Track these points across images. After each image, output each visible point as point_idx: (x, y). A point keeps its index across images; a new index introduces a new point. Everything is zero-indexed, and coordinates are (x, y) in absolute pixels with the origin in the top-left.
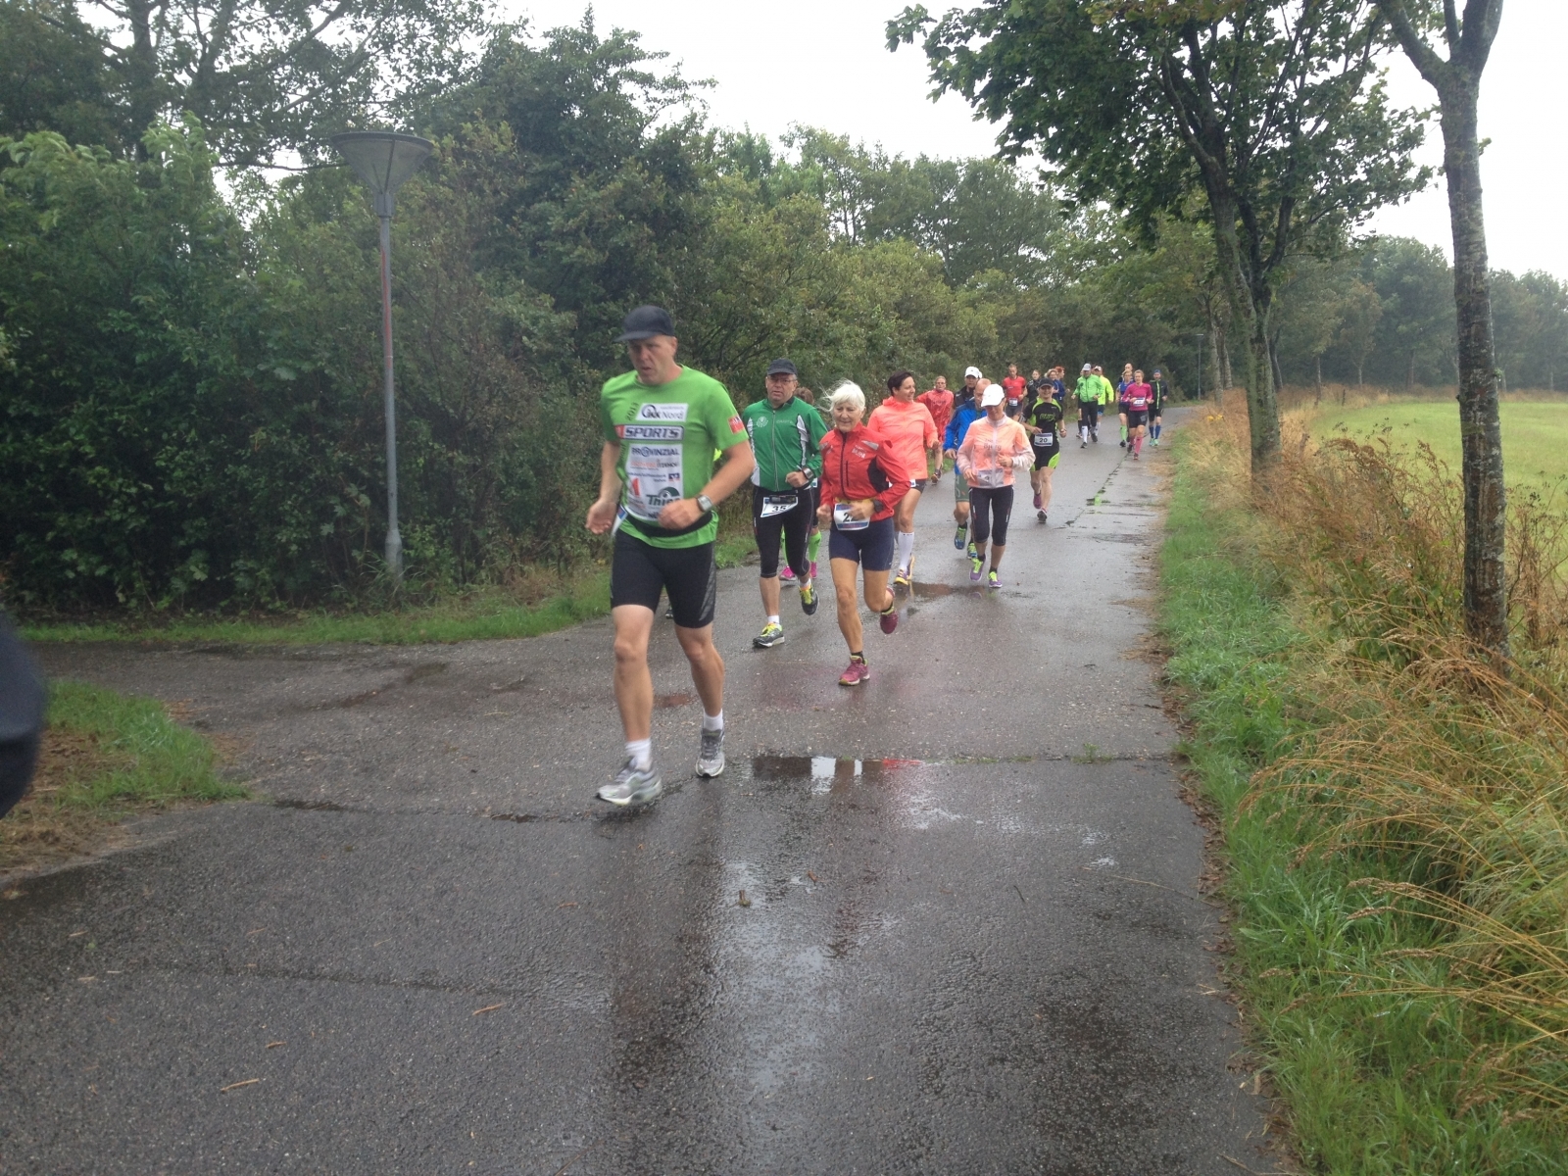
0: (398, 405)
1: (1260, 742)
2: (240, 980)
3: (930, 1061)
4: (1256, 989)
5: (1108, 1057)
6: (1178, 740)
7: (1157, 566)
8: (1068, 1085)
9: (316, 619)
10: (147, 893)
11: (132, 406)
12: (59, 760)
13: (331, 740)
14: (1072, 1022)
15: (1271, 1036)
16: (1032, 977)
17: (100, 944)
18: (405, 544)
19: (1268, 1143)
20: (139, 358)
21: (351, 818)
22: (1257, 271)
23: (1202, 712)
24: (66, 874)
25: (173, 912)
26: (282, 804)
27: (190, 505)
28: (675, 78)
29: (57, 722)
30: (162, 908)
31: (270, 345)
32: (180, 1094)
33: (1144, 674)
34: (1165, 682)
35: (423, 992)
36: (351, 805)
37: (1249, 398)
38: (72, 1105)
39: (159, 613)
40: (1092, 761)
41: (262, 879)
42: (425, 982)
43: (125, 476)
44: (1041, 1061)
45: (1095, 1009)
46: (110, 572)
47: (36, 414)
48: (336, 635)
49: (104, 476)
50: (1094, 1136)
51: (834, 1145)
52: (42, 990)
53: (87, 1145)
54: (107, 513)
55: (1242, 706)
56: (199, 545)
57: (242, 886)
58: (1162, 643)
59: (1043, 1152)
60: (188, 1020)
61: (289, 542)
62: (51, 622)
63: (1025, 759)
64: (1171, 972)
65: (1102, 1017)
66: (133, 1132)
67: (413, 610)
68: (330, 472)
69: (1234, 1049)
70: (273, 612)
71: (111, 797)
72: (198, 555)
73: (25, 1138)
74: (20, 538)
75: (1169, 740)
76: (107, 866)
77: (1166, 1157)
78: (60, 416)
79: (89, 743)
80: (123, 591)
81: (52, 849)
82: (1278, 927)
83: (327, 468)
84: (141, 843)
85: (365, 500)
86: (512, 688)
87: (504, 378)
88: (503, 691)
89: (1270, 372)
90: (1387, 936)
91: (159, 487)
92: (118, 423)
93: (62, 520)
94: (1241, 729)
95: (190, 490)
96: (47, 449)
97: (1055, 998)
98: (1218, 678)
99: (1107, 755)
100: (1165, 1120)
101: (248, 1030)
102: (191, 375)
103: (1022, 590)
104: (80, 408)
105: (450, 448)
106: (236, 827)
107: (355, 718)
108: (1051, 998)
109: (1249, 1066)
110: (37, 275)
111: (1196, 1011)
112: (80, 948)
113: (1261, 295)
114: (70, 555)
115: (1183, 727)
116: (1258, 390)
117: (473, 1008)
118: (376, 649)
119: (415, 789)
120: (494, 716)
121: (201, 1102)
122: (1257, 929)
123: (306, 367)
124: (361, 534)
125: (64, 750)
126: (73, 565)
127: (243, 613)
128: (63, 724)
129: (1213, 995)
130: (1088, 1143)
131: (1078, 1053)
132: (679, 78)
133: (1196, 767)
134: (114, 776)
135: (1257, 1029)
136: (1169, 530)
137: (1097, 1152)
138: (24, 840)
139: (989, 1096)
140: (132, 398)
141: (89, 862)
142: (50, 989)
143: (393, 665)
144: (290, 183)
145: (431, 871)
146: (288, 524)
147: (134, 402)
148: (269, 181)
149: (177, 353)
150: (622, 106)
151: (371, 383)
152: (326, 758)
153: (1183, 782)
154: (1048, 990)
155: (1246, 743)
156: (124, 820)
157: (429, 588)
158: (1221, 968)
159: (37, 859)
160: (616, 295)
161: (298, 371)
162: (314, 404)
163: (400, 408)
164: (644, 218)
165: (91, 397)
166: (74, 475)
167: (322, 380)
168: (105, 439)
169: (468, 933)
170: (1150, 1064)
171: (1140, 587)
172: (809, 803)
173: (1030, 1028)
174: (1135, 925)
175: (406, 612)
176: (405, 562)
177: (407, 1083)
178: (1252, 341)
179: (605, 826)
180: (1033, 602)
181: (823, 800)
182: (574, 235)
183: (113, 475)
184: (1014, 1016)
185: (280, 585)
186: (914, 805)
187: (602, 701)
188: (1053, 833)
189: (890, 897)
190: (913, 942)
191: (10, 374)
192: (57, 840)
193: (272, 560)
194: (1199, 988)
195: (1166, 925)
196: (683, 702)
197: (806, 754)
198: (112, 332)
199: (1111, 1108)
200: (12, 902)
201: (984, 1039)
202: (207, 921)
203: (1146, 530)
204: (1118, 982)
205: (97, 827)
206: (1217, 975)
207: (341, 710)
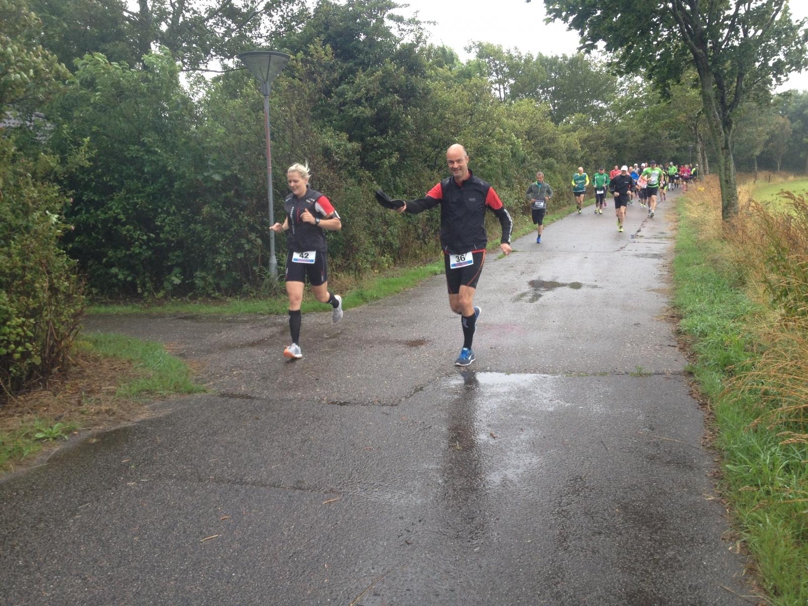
0: (273, 191)
1: (733, 365)
2: (206, 485)
3: (561, 533)
4: (736, 497)
5: (656, 533)
6: (687, 364)
7: (671, 271)
8: (635, 547)
9: (236, 301)
10: (159, 441)
11: (143, 194)
12: (114, 373)
13: (246, 363)
14: (636, 513)
15: (745, 522)
16: (613, 489)
17: (137, 466)
18: (279, 264)
19: (746, 580)
20: (146, 170)
21: (258, 403)
22: (724, 110)
23: (700, 349)
24: (119, 430)
25: (172, 450)
26: (223, 395)
27: (173, 245)
28: (414, 19)
29: (112, 354)
30: (166, 448)
31: (210, 163)
32: (179, 542)
33: (667, 329)
34: (679, 333)
35: (298, 491)
36: (257, 396)
37: (721, 179)
38: (127, 547)
39: (159, 299)
40: (641, 375)
41: (215, 433)
42: (298, 486)
43: (140, 230)
44: (620, 534)
45: (648, 507)
46: (134, 278)
47: (96, 199)
48: (246, 310)
49: (131, 230)
50: (651, 574)
51: (512, 576)
52: (110, 489)
53: (135, 568)
54: (132, 249)
55: (721, 345)
56: (177, 265)
57: (205, 437)
58: (676, 312)
59: (624, 582)
60: (182, 505)
61: (222, 263)
62: (106, 304)
63: (604, 374)
64: (688, 487)
65: (652, 511)
66: (157, 562)
68: (241, 227)
69: (725, 529)
70: (215, 298)
71: (139, 392)
72: (177, 270)
73: (105, 563)
74: (90, 263)
75: (682, 364)
76: (139, 426)
77: (690, 586)
78: (108, 200)
79: (127, 365)
80: (141, 288)
81: (112, 418)
82: (747, 464)
83: (240, 225)
84: (155, 415)
85: (259, 241)
86: (334, 337)
87: (327, 177)
88: (330, 338)
89: (732, 165)
91: (157, 235)
92: (137, 204)
93: (110, 253)
94: (722, 358)
95: (173, 236)
96: (102, 216)
97: (626, 501)
98: (708, 331)
99: (649, 372)
100: (689, 566)
101: (211, 510)
102: (172, 177)
103: (599, 284)
104: (118, 196)
106: (201, 407)
107: (256, 351)
108: (624, 501)
109: (733, 538)
111: (703, 509)
112: (127, 468)
113: (727, 124)
114: (114, 270)
115: (689, 357)
116: (726, 175)
117: (323, 500)
118: (266, 317)
119: (289, 388)
120: (326, 352)
121: (190, 547)
122: (735, 465)
123: (228, 173)
124: (257, 258)
125: (115, 368)
126: (116, 275)
127: (200, 299)
128: (114, 355)
129: (712, 500)
130: (648, 578)
131: (640, 530)
132: (416, 19)
133: (697, 379)
134: (141, 381)
135: (737, 519)
136: (677, 251)
137: (653, 582)
138: (98, 413)
139: (594, 552)
140: (142, 190)
141: (130, 424)
142: (114, 489)
143: (275, 325)
144: (216, 80)
145: (299, 430)
146: (220, 254)
147: (143, 192)
148: (207, 78)
149: (165, 167)
150: (387, 33)
151: (260, 181)
152: (244, 372)
153: (691, 386)
154: (622, 497)
155: (725, 365)
156: (146, 403)
158: (716, 486)
159: (104, 423)
160: (383, 132)
161: (223, 175)
162: (233, 192)
163: (275, 194)
165: (123, 191)
166: (115, 230)
167: (235, 179)
168: (130, 211)
169: (318, 462)
170: (680, 536)
171: (662, 282)
172: (490, 397)
173: (614, 516)
174: (668, 462)
175: (280, 297)
176: (279, 273)
177: (292, 539)
178: (722, 149)
179: (385, 408)
180: (604, 290)
181: (497, 395)
182: (358, 102)
183: (135, 229)
184: (605, 510)
185: (218, 285)
186: (545, 398)
187: (380, 343)
188: (620, 414)
189: (535, 446)
190: (549, 470)
191: (83, 179)
192: (114, 413)
193: (213, 272)
194: (704, 496)
195: (685, 463)
196: (422, 344)
197: (487, 371)
198: (132, 157)
199: (659, 559)
200: (94, 444)
201: (589, 522)
202: (189, 455)
203: (664, 251)
204: (661, 493)
205: (133, 407)
206: (714, 489)
207: (250, 348)
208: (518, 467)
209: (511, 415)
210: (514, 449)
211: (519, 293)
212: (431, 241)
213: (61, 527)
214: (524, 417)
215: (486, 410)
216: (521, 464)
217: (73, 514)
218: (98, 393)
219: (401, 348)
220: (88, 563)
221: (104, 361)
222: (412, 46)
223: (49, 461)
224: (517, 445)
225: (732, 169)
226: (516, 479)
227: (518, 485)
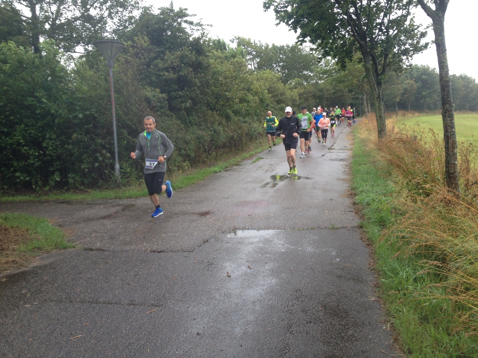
0: (117, 125)
1: (384, 221)
2: (75, 304)
3: (288, 323)
4: (387, 298)
5: (343, 320)
6: (359, 221)
7: (351, 168)
8: (331, 329)
9: (94, 192)
10: (45, 278)
11: (35, 127)
12: (17, 237)
13: (100, 229)
14: (331, 309)
15: (392, 312)
16: (318, 296)
17: (31, 295)
18: (121, 168)
19: (393, 345)
20: (37, 112)
21: (107, 253)
22: (377, 77)
23: (366, 213)
24: (19, 273)
25: (53, 284)
26: (85, 249)
27: (54, 158)
28: (199, 23)
29: (16, 226)
30: (50, 283)
31: (77, 107)
32: (58, 341)
33: (348, 201)
34: (354, 204)
35: (131, 306)
36: (107, 249)
37: (376, 116)
38: (24, 345)
39: (46, 191)
40: (334, 229)
41: (80, 273)
42: (132, 303)
43: (34, 149)
44: (322, 322)
45: (338, 306)
46: (30, 179)
47: (6, 131)
48: (101, 197)
49: (27, 150)
50: (339, 345)
51: (260, 350)
52: (14, 309)
54: (29, 161)
55: (378, 210)
56: (57, 170)
57: (74, 275)
58: (353, 192)
59: (324, 350)
60: (59, 317)
61: (85, 168)
62: (13, 195)
63: (313, 229)
64: (361, 293)
65: (340, 308)
66: (43, 353)
67: (124, 188)
68: (97, 146)
69: (381, 316)
70: (81, 190)
71: (33, 249)
72: (57, 173)
74: (2, 169)
75: (357, 222)
76: (33, 270)
77: (362, 351)
78: (13, 131)
79: (26, 232)
80: (35, 185)
81: (15, 266)
82: (393, 278)
84: (43, 263)
85: (108, 155)
89: (383, 108)
90: (426, 280)
91: (45, 152)
92: (31, 133)
93: (15, 164)
94: (378, 217)
95: (54, 153)
96: (10, 141)
98: (371, 202)
99: (338, 227)
100: (361, 339)
101: (78, 320)
102: (54, 117)
103: (310, 177)
104: (19, 128)
105: (133, 138)
106: (72, 257)
107: (107, 222)
108: (324, 303)
109: (386, 322)
110: (5, 88)
111: (369, 305)
112: (25, 296)
113: (379, 84)
114: (18, 174)
115: (361, 218)
116: (379, 113)
117: (147, 311)
118: (113, 200)
119: (126, 243)
120: (150, 220)
121: (64, 343)
122: (386, 279)
123: (88, 113)
124: (107, 165)
125: (18, 235)
126: (19, 177)
127: (72, 190)
129: (374, 300)
130: (338, 347)
131: (333, 319)
132: (201, 23)
133: (365, 230)
134: (34, 242)
135: (388, 310)
136: (354, 157)
137: (341, 350)
138: (7, 263)
139: (307, 334)
140: (35, 125)
141: (27, 269)
142: (16, 309)
143: (118, 205)
144: (81, 57)
145: (132, 269)
146: (84, 162)
148: (74, 57)
149: (49, 111)
151: (108, 119)
152: (99, 235)
153: (361, 234)
154: (323, 300)
155: (380, 222)
156: (37, 256)
157: (128, 181)
158: (376, 292)
159: (11, 269)
160: (182, 89)
162: (91, 125)
163: (118, 126)
165: (23, 125)
166: (18, 149)
167: (94, 118)
168: (27, 138)
169: (144, 288)
170: (356, 322)
171: (346, 175)
172: (248, 244)
173: (318, 312)
174: (349, 279)
175: (122, 189)
176: (121, 173)
177: (128, 335)
178: (377, 98)
179: (185, 253)
180: (313, 180)
181: (252, 243)
182: (166, 69)
183: (30, 149)
184: (313, 308)
185: (83, 182)
186: (280, 244)
187: (182, 214)
188: (322, 251)
189: (274, 273)
190: (281, 286)
192: (17, 263)
193: (80, 174)
194: (369, 298)
195: (358, 279)
196: (208, 214)
197: (246, 229)
198: (29, 105)
199: (344, 336)
200: (4, 282)
201: (304, 316)
202: (64, 287)
203: (346, 157)
204: (345, 297)
205: (29, 258)
206: (375, 294)
207: (103, 220)
208: (264, 285)
209: (260, 255)
210: (262, 275)
211: (265, 182)
212: (213, 153)
214: (267, 256)
215: (245, 252)
216: (266, 283)
218: (7, 250)
219: (195, 217)
221: (11, 230)
222: (199, 39)
224: (263, 272)
225: (383, 110)
226: (262, 293)
227: (264, 296)
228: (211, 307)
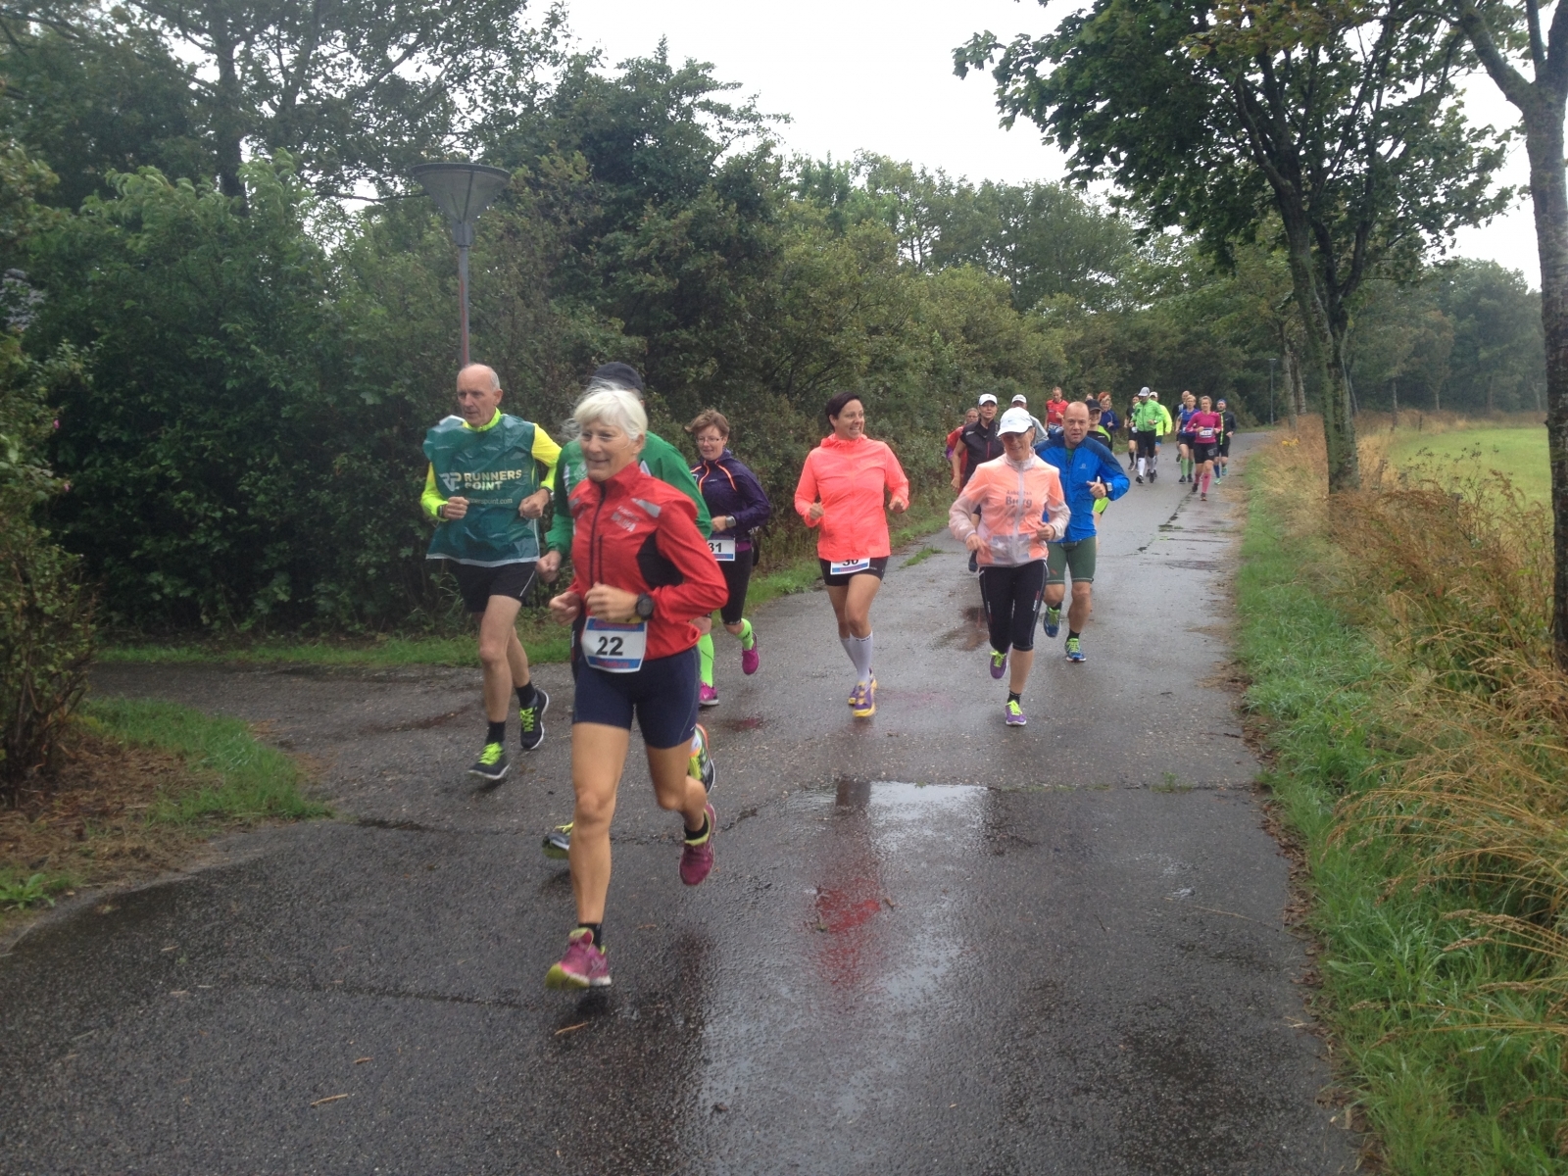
1: (1344, 773)
2: (328, 996)
3: (1013, 1090)
4: (1346, 1023)
5: (1195, 1089)
6: (1259, 769)
7: (1233, 594)
8: (1155, 1116)
9: (394, 641)
10: (235, 909)
11: (217, 432)
12: (149, 777)
13: (411, 761)
14: (1158, 1053)
15: (1362, 1070)
16: (1115, 1007)
17: (191, 959)
20: (229, 386)
21: (432, 838)
22: (1333, 295)
23: (1284, 742)
24: (155, 890)
25: (260, 928)
26: (364, 823)
27: (272, 529)
28: (749, 109)
29: (146, 740)
30: (248, 924)
31: (354, 372)
32: (271, 1107)
33: (1223, 703)
34: (1244, 710)
35: (508, 1010)
36: (432, 824)
37: (1326, 423)
38: (167, 1116)
39: (242, 635)
40: (1172, 790)
41: (347, 897)
42: (508, 1000)
43: (210, 500)
44: (1126, 1091)
45: (1180, 1041)
46: (195, 594)
47: (124, 439)
48: (414, 658)
49: (190, 500)
50: (1181, 1168)
52: (137, 1003)
53: (184, 1156)
54: (192, 536)
55: (1325, 735)
56: (281, 568)
57: (328, 903)
58: (1240, 671)
60: (278, 1035)
61: (368, 565)
62: (137, 644)
63: (1102, 788)
64: (1257, 1003)
65: (1188, 1049)
66: (226, 1144)
68: (409, 497)
69: (1324, 1082)
70: (351, 634)
71: (199, 814)
72: (280, 578)
73: (123, 1148)
74: (108, 561)
75: (1250, 769)
76: (197, 882)
78: (148, 441)
79: (177, 761)
80: (207, 614)
81: (142, 866)
82: (1367, 960)
83: (406, 493)
84: (229, 860)
89: (1347, 397)
90: (1480, 970)
91: (243, 512)
92: (204, 449)
93: (150, 543)
94: (1324, 759)
95: (274, 513)
96: (135, 473)
97: (1141, 1029)
98: (1300, 707)
99: (1187, 784)
100: (1254, 1153)
101: (336, 1046)
102: (277, 399)
104: (167, 433)
106: (321, 845)
107: (432, 738)
108: (1134, 1029)
109: (1339, 1100)
110: (129, 303)
111: (1284, 1044)
112: (172, 961)
113: (1338, 319)
114: (156, 577)
115: (1264, 757)
116: (1335, 415)
117: (556, 1027)
118: (453, 671)
119: (494, 810)
121: (292, 1116)
122: (1345, 961)
123: (388, 391)
125: (153, 768)
126: (159, 588)
127: (323, 635)
128: (151, 743)
129: (1301, 1028)
131: (1164, 1084)
132: (754, 111)
133: (1278, 797)
134: (203, 793)
135: (1347, 1063)
136: (1245, 557)
138: (116, 856)
139: (1075, 1126)
140: (220, 424)
141: (179, 878)
142: (144, 1002)
143: (470, 687)
144: (369, 212)
145: (512, 891)
146: (366, 548)
147: (221, 427)
148: (349, 211)
149: (263, 381)
150: (695, 135)
152: (407, 778)
153: (1265, 812)
154: (1132, 1021)
155: (1330, 773)
156: (212, 837)
158: (1308, 1001)
159: (128, 874)
160: (688, 322)
161: (383, 395)
162: (395, 430)
164: (715, 245)
165: (178, 423)
166: (161, 499)
167: (401, 404)
168: (191, 464)
169: (548, 953)
170: (1238, 1097)
171: (1216, 615)
172: (886, 829)
173: (1115, 1058)
174: (1220, 956)
177: (493, 1101)
178: (1329, 366)
180: (1106, 629)
181: (899, 826)
182: (644, 264)
183: (199, 499)
184: (1098, 1046)
185: (359, 608)
188: (1132, 862)
189: (970, 924)
190: (994, 970)
191: (101, 399)
192: (148, 856)
193: (352, 583)
194: (1286, 1021)
195: (1251, 957)
196: (758, 726)
197: (880, 779)
198: (201, 358)
199: (1198, 1140)
200: (105, 916)
201: (1068, 1069)
202: (294, 938)
203: (1220, 557)
204: (1204, 1014)
205: (187, 844)
206: (1305, 1007)
207: (420, 731)
208: (936, 963)
209: (924, 865)
210: (930, 929)
211: (944, 631)
213: (37, 1077)
214: (950, 868)
216: (942, 958)
217: (63, 1051)
218: (117, 816)
220: (89, 1147)
221: (131, 754)
223: (16, 947)
224: (935, 920)
225: (1348, 404)
226: (931, 986)
227: (936, 998)
228: (762, 1026)
